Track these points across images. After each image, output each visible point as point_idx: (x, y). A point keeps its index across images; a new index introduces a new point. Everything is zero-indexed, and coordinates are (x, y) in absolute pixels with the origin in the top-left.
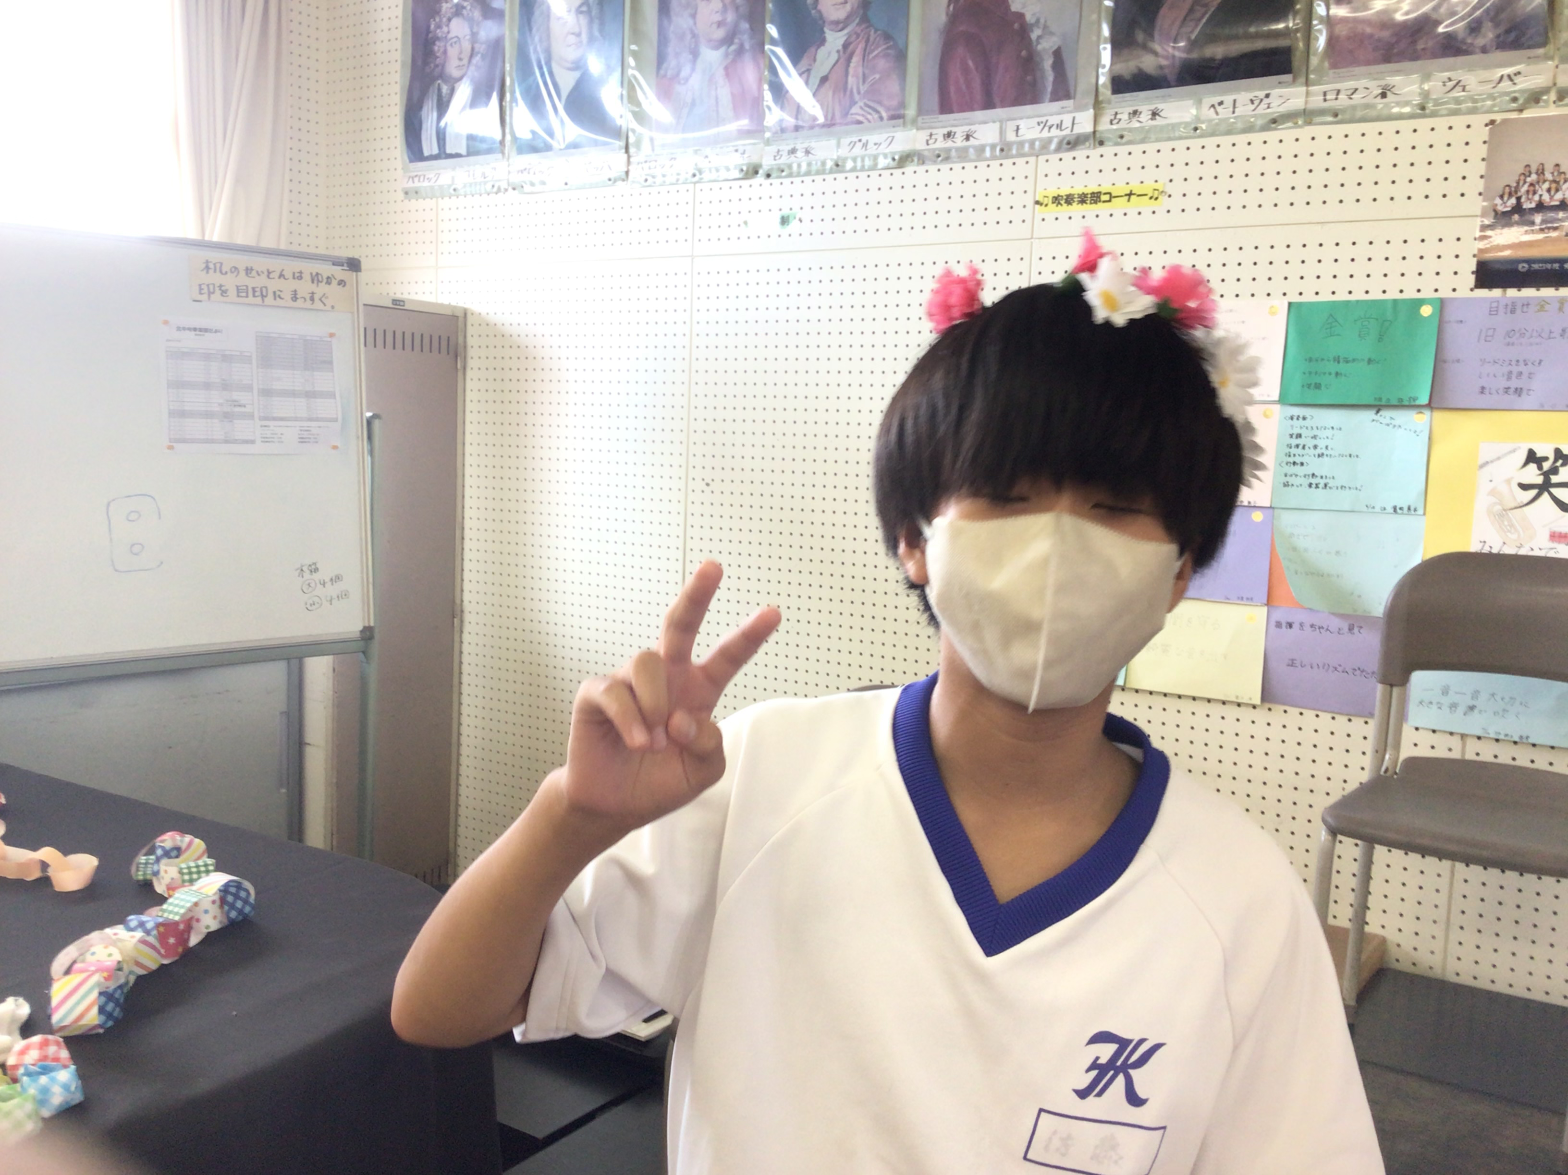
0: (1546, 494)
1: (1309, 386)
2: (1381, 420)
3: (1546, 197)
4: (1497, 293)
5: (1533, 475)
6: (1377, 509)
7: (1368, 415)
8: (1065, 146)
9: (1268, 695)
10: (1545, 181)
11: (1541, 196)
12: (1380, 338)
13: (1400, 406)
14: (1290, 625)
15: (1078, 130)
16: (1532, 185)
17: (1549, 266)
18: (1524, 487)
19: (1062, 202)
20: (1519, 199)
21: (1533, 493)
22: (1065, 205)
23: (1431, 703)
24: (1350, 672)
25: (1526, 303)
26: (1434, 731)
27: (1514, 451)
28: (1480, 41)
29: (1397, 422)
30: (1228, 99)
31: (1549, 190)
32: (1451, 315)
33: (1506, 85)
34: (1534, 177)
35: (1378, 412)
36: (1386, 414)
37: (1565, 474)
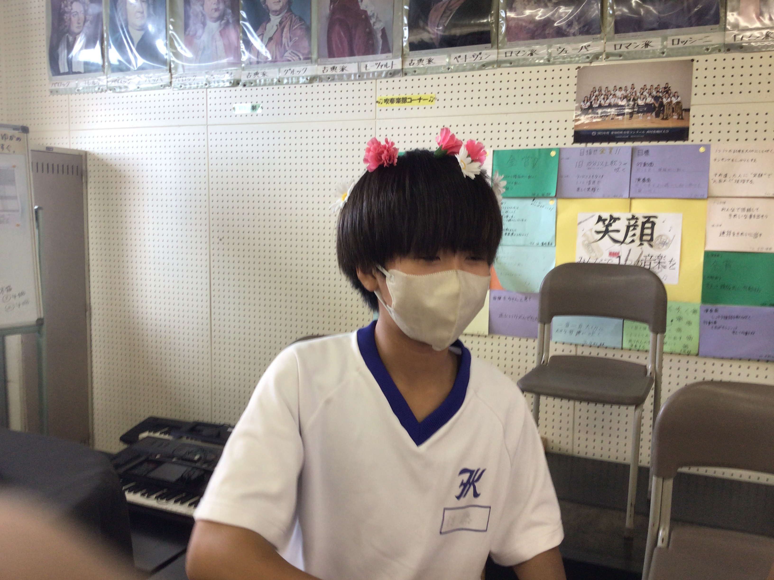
0: (607, 235)
2: (535, 203)
3: (603, 102)
4: (583, 145)
5: (601, 227)
6: (535, 244)
7: (530, 201)
8: (389, 75)
9: (492, 331)
10: (602, 95)
11: (600, 101)
12: (534, 166)
13: (543, 197)
14: (500, 298)
15: (395, 68)
16: (596, 96)
17: (605, 133)
18: (598, 232)
19: (389, 102)
20: (591, 103)
21: (601, 235)
22: (390, 104)
25: (596, 150)
27: (593, 216)
28: (572, 31)
29: (542, 205)
30: (463, 55)
31: (604, 99)
32: (564, 155)
35: (534, 200)
36: (537, 201)
37: (615, 226)
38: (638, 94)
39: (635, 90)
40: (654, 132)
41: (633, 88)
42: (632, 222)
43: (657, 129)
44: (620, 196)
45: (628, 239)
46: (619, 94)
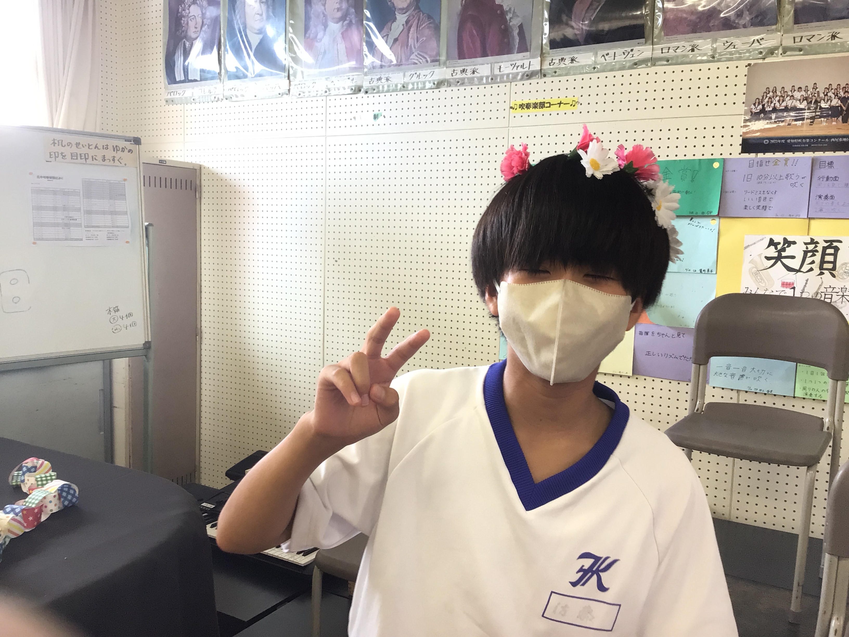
0: (779, 262)
2: (693, 223)
3: (777, 105)
4: (753, 155)
5: (772, 252)
6: (692, 271)
7: (687, 221)
8: (525, 77)
9: (636, 371)
10: (777, 96)
11: (775, 104)
12: (692, 181)
13: (703, 216)
14: (647, 333)
15: (532, 68)
16: (770, 98)
17: (779, 141)
18: (768, 258)
19: (525, 107)
20: (763, 106)
21: (773, 261)
22: (526, 109)
23: (721, 374)
24: (679, 358)
25: (768, 161)
26: (723, 389)
28: (742, 22)
29: (701, 225)
30: (611, 52)
31: (779, 101)
32: (729, 167)
33: (756, 44)
34: (771, 94)
35: (691, 219)
36: (696, 220)
37: (789, 252)
38: (822, 95)
39: (817, 90)
40: (841, 140)
41: (815, 88)
42: (811, 247)
43: (843, 137)
44: (797, 217)
45: (805, 268)
46: (797, 95)
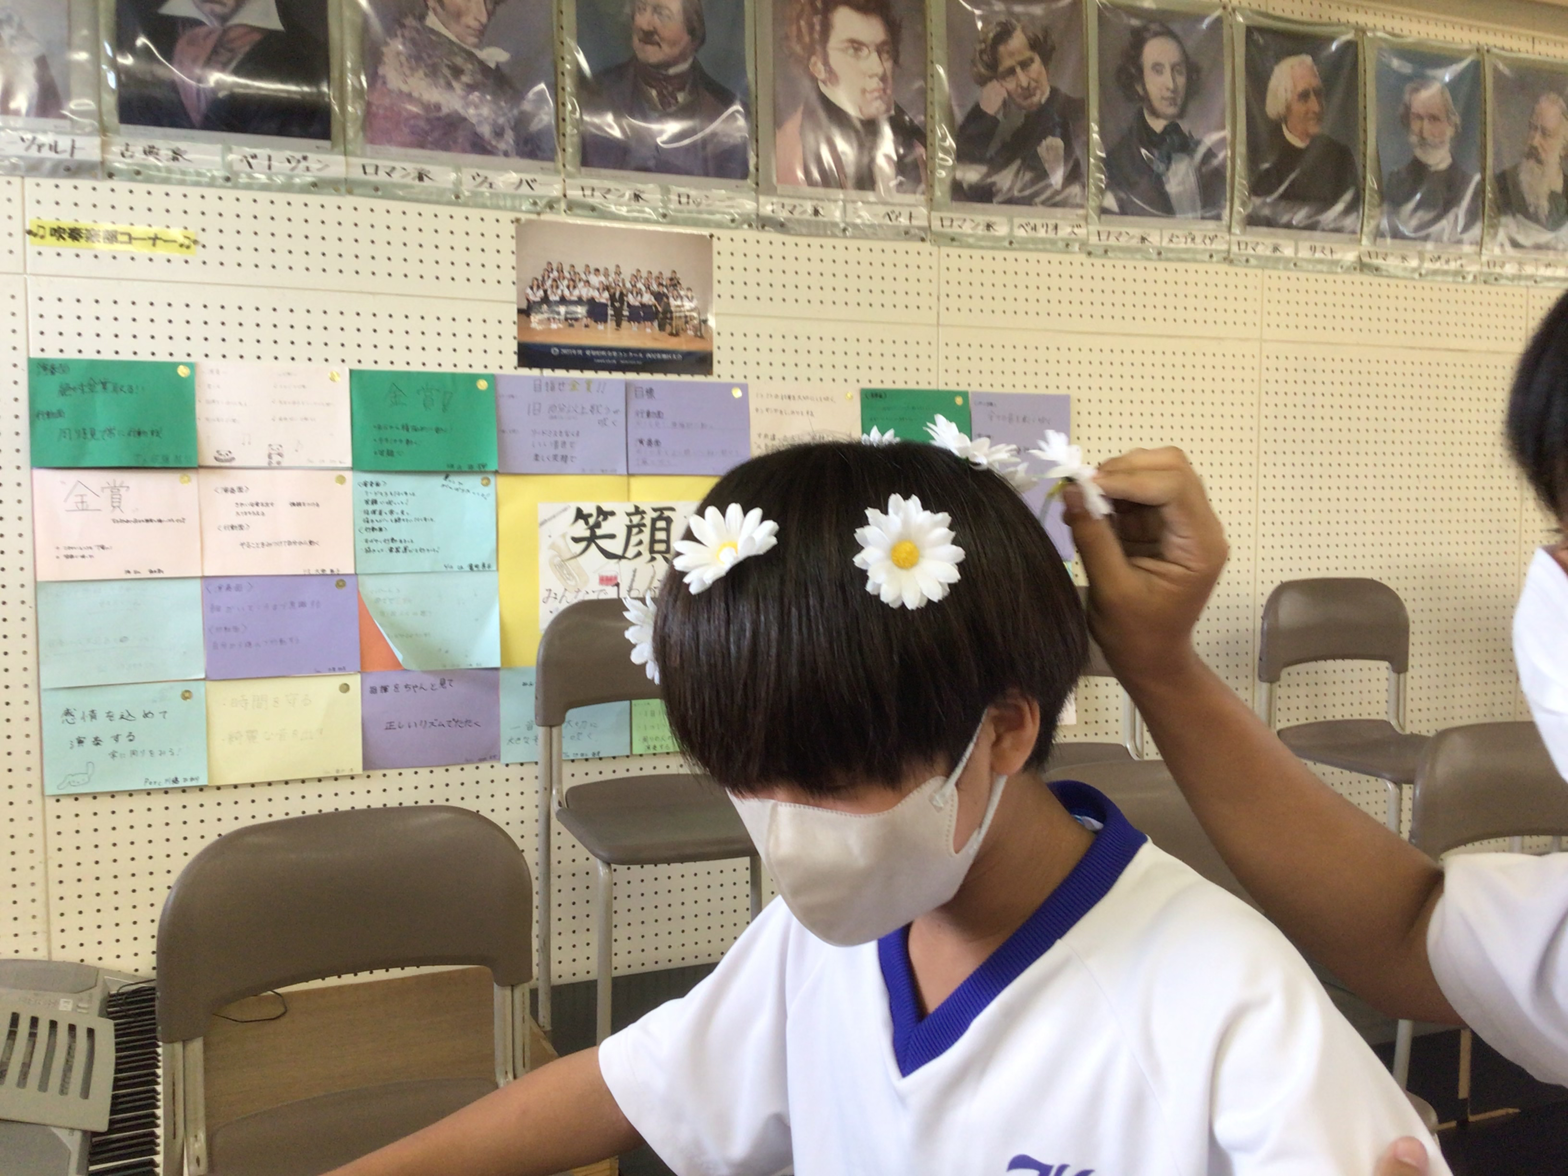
1: (382, 453)
2: (451, 485)
3: (567, 293)
6: (455, 569)
7: (439, 480)
9: (369, 764)
10: (564, 278)
11: (562, 291)
12: (445, 408)
13: (471, 471)
14: (385, 689)
15: (79, 156)
16: (554, 280)
17: (574, 352)
18: (576, 540)
19: (66, 236)
20: (545, 292)
21: (583, 544)
22: (69, 240)
23: (519, 739)
24: (446, 724)
25: (562, 383)
26: (522, 764)
27: (565, 510)
29: (465, 487)
30: (262, 153)
31: (568, 287)
32: (503, 389)
33: (525, 189)
34: (555, 274)
35: (447, 477)
36: (455, 480)
37: (606, 527)
39: (622, 276)
40: (659, 356)
41: (618, 273)
42: (636, 519)
43: (662, 352)
44: (613, 473)
45: (631, 552)
46: (595, 280)
